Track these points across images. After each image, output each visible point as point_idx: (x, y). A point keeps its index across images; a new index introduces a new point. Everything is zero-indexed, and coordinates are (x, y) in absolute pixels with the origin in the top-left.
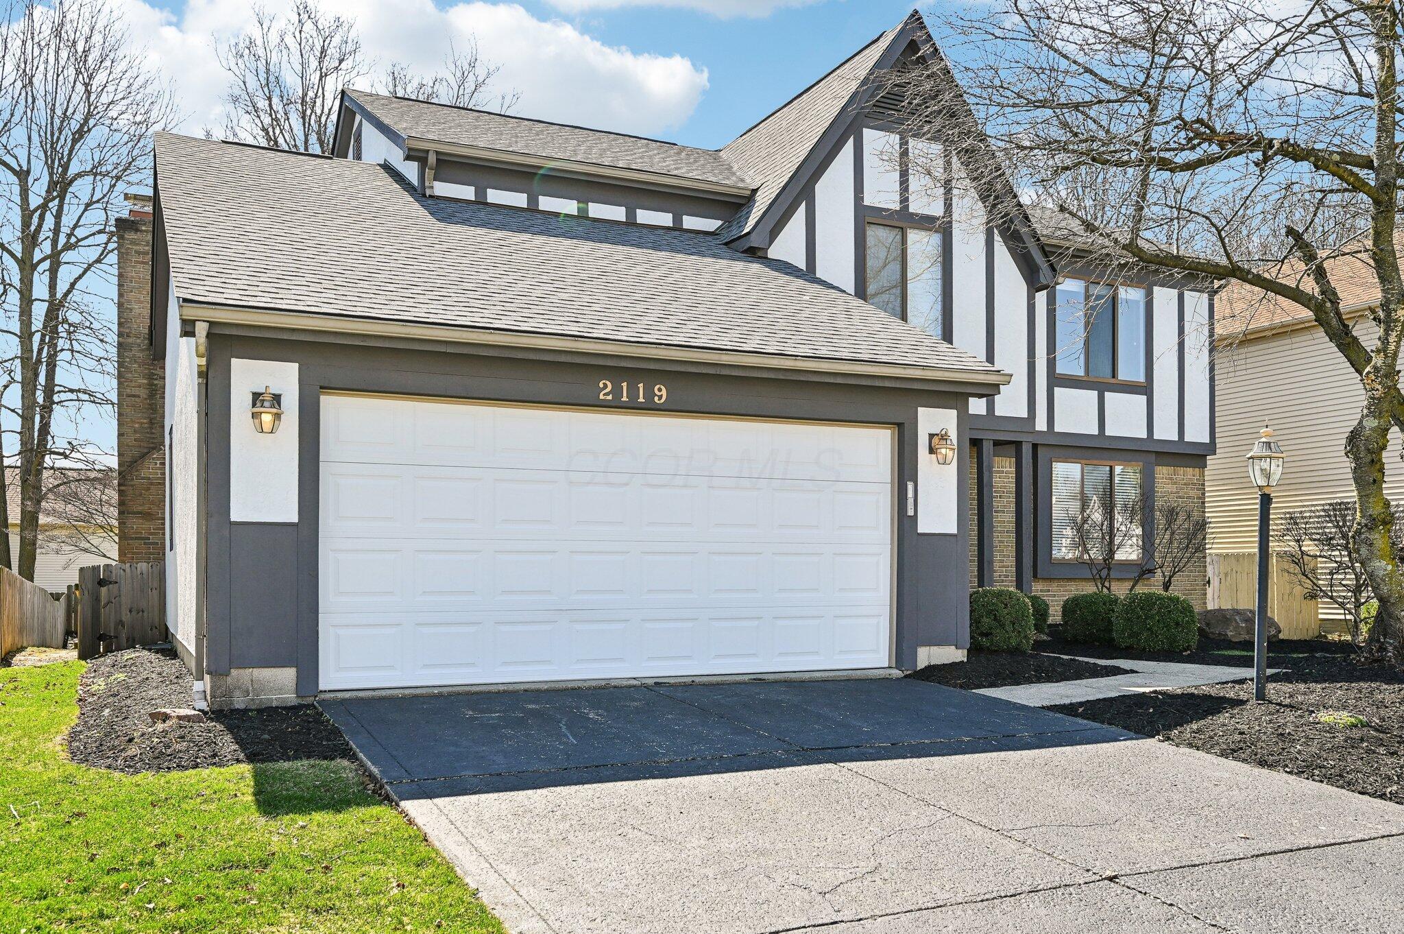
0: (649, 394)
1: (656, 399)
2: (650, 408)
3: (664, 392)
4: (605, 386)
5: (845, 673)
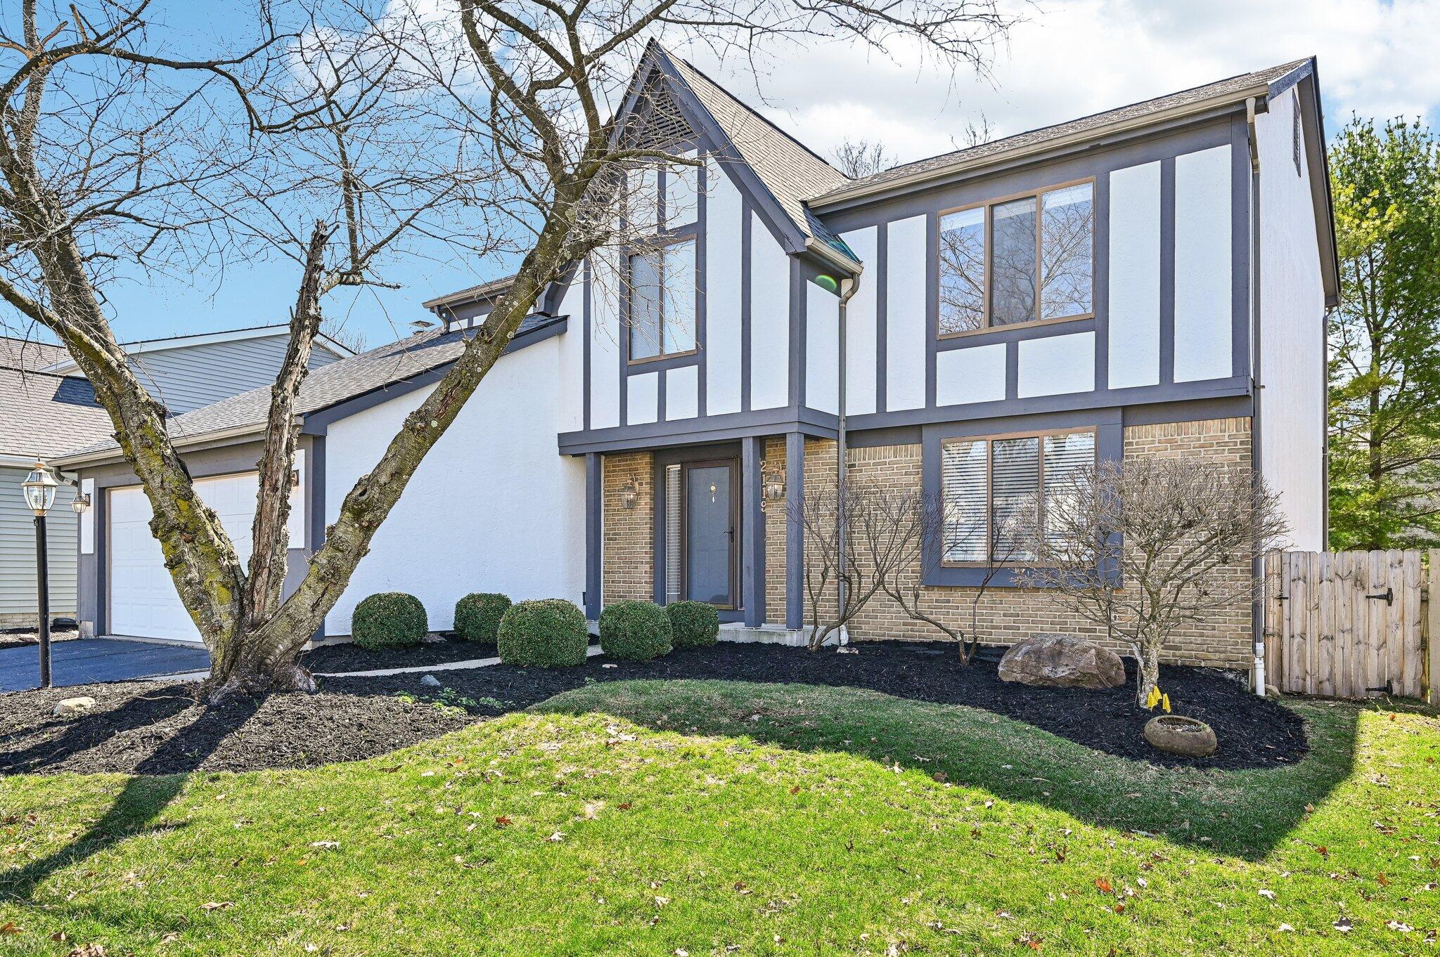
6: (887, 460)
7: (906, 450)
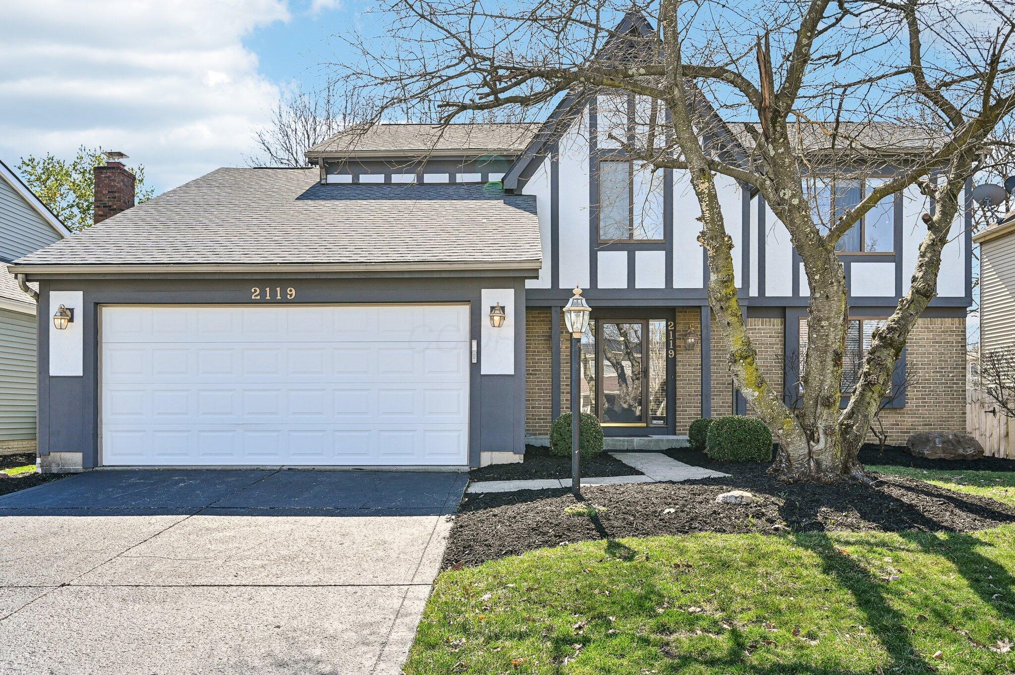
0: (284, 293)
1: (288, 296)
2: (285, 302)
3: (294, 292)
4: (256, 291)
5: (424, 467)
6: (757, 327)
7: (770, 321)
